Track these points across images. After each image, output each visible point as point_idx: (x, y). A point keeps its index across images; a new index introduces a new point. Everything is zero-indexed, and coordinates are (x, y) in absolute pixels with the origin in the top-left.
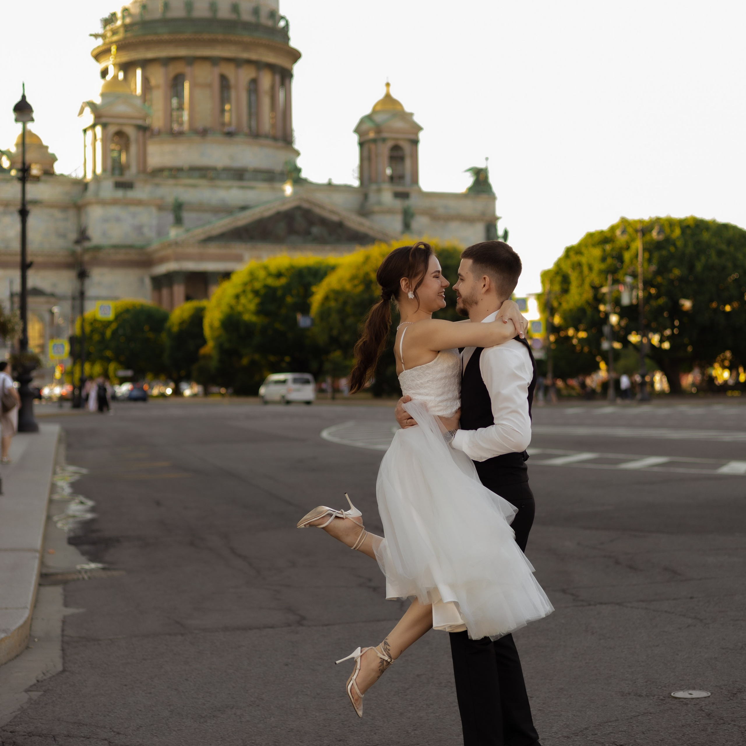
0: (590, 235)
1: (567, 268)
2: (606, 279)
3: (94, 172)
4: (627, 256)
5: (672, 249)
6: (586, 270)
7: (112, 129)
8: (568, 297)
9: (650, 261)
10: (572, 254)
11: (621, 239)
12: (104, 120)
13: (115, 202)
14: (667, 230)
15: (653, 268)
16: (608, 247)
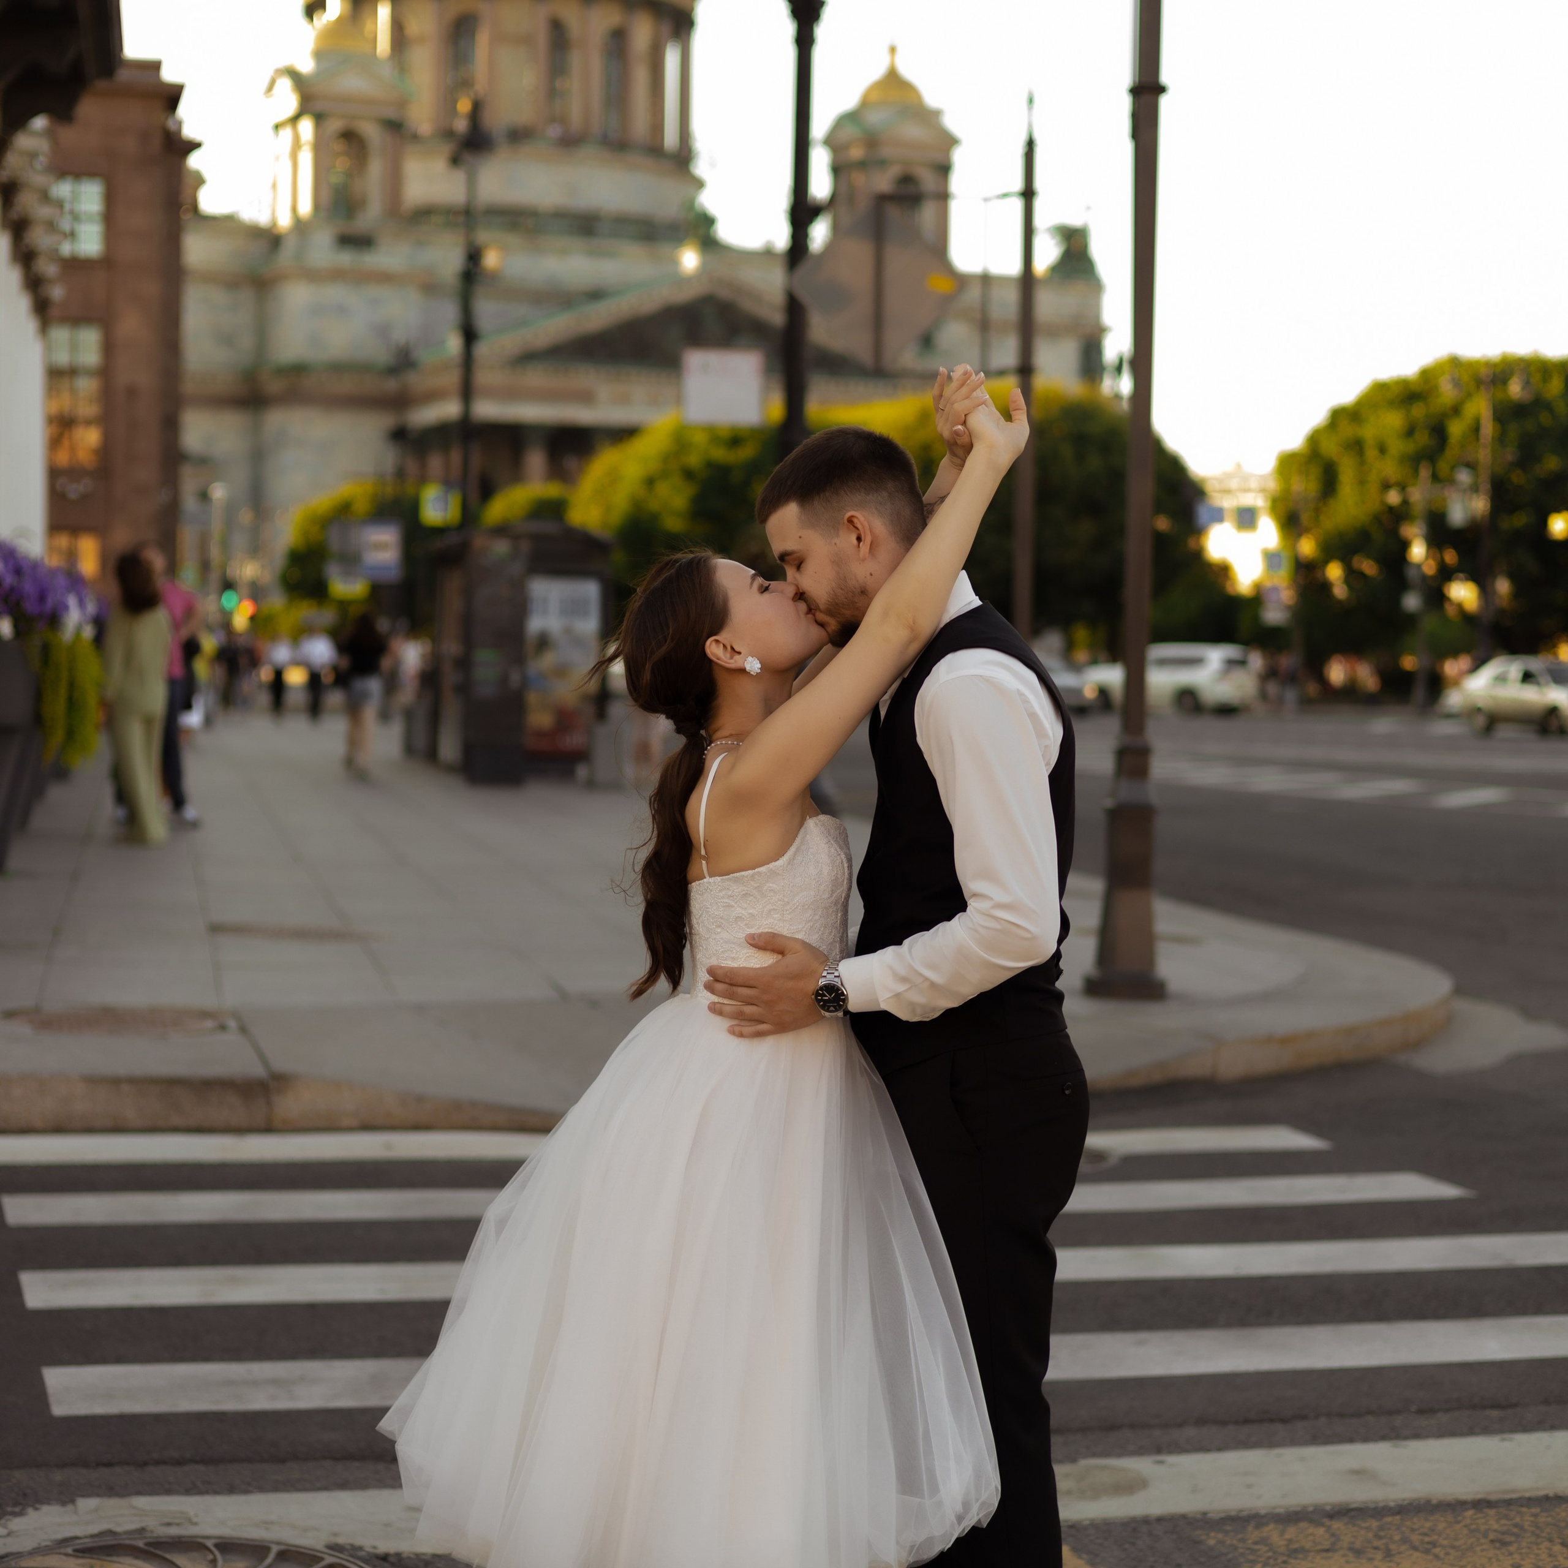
0: (1380, 388)
1: (1330, 448)
2: (1416, 471)
3: (294, 209)
4: (1456, 429)
5: (1545, 419)
6: (1371, 453)
7: (334, 125)
8: (1334, 505)
9: (1501, 439)
10: (1343, 422)
11: (1447, 393)
12: (319, 106)
13: (336, 275)
14: (1537, 382)
15: (1510, 454)
16: (1418, 411)
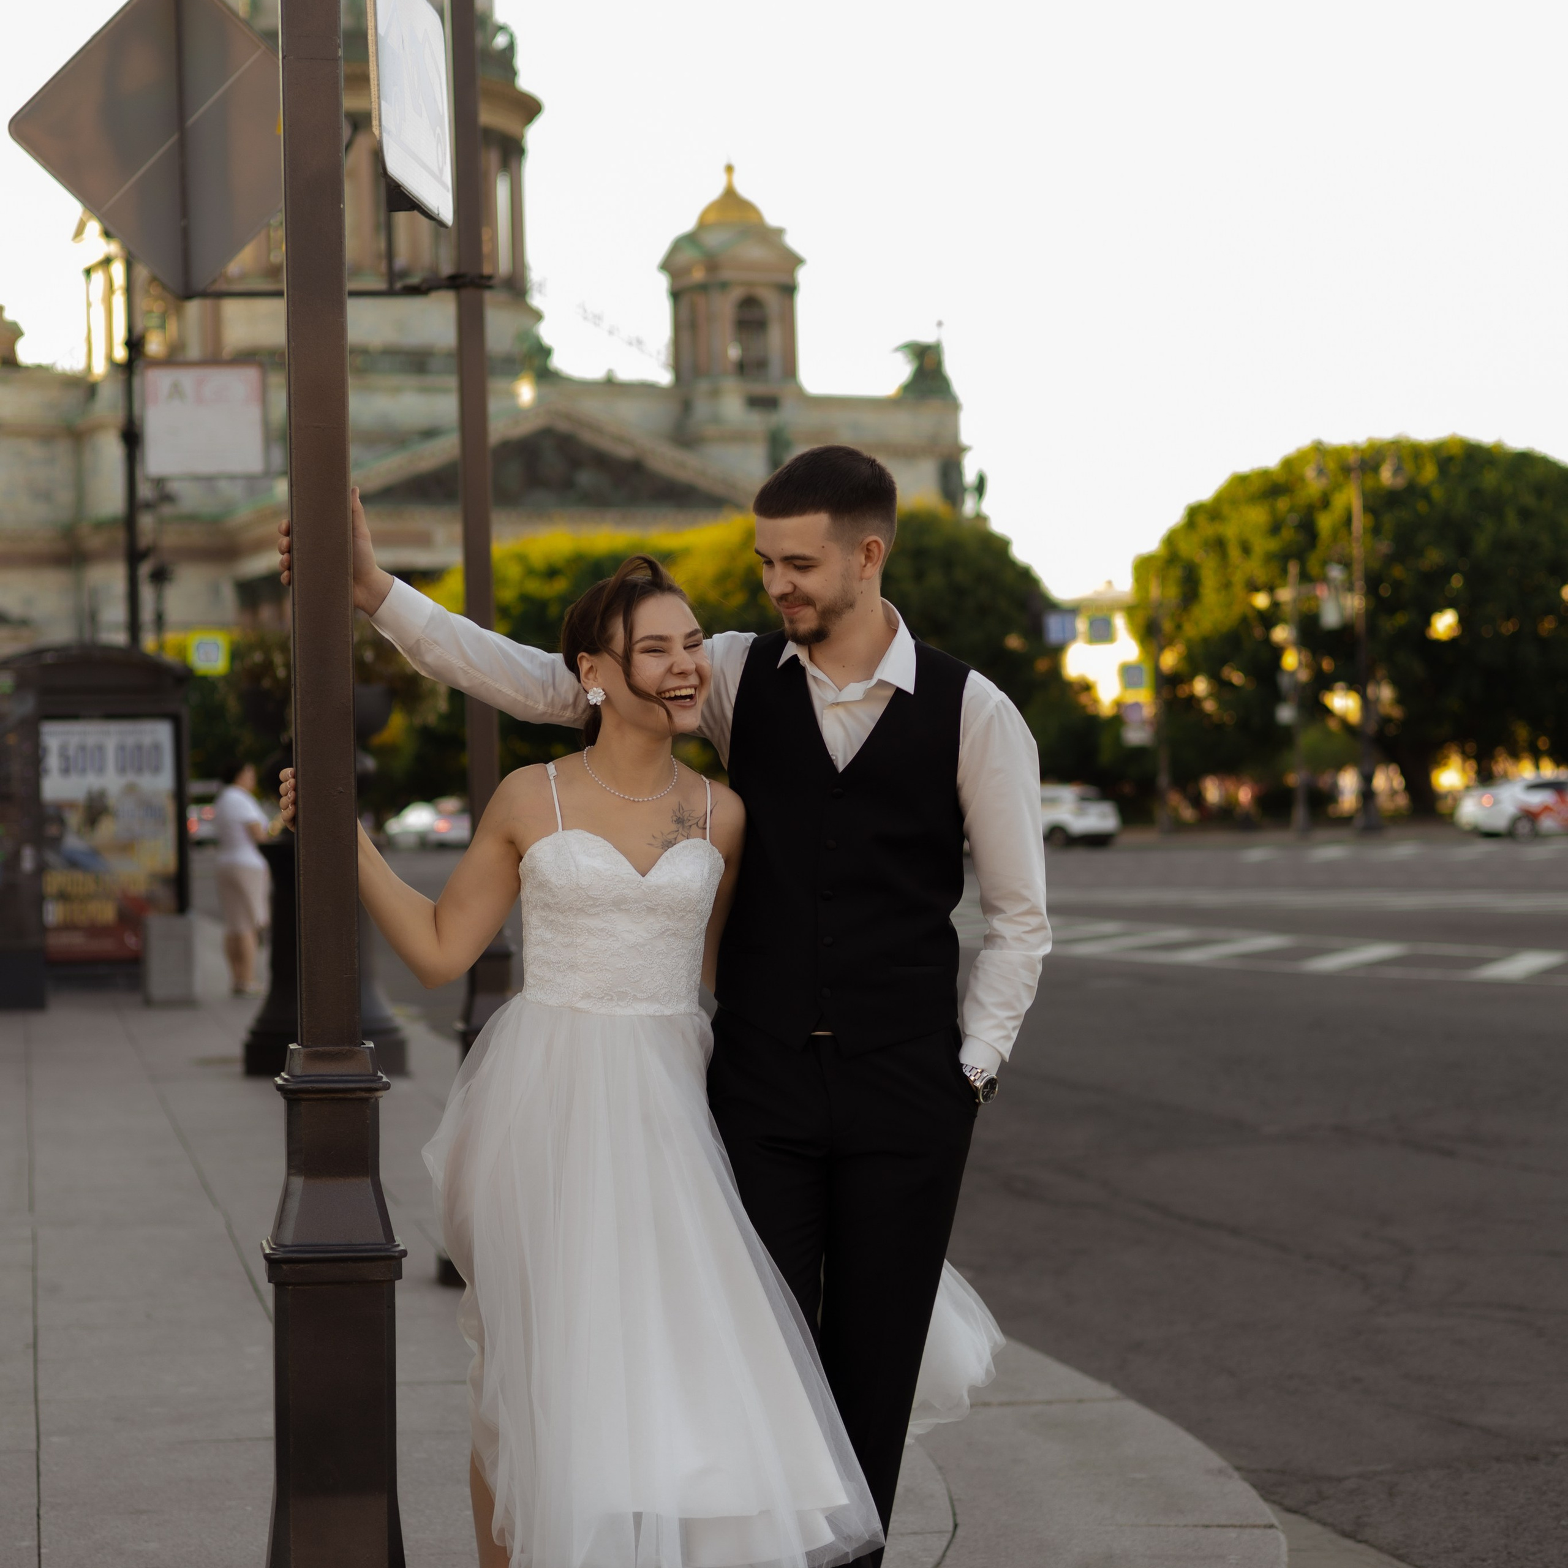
0: (1240, 481)
1: (1189, 549)
2: (1284, 571)
3: (109, 356)
4: (1325, 523)
5: (1422, 507)
6: (1234, 553)
8: (1197, 611)
9: (1376, 531)
10: (1202, 520)
11: (1313, 485)
14: (1409, 467)
15: (1384, 547)
16: (1282, 504)
